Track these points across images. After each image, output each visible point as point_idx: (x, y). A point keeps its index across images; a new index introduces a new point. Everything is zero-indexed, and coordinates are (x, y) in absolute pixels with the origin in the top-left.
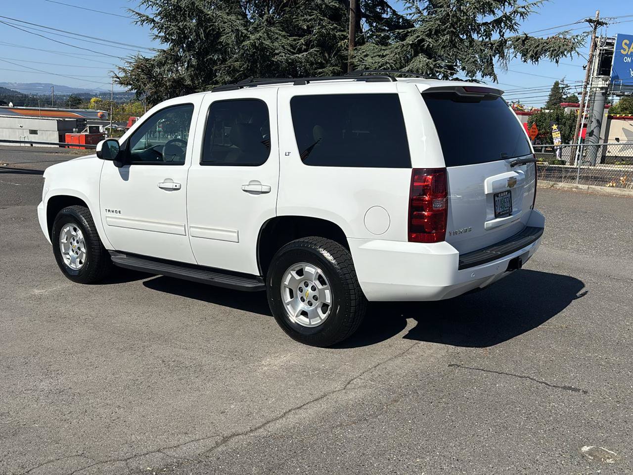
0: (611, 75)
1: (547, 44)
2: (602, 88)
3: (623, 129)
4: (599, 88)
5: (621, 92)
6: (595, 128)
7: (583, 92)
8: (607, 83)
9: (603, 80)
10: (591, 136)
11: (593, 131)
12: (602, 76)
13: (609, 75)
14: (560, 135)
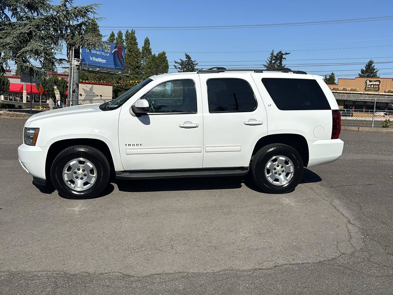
0: (80, 58)
1: (87, 40)
2: (77, 65)
3: (83, 89)
4: (75, 65)
5: (88, 68)
6: (76, 88)
7: (70, 67)
8: (79, 62)
9: (77, 61)
10: (74, 93)
11: (75, 90)
12: (76, 59)
13: (79, 58)
14: (59, 92)
